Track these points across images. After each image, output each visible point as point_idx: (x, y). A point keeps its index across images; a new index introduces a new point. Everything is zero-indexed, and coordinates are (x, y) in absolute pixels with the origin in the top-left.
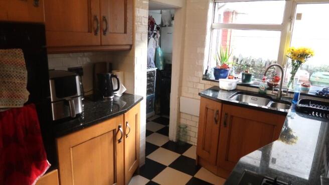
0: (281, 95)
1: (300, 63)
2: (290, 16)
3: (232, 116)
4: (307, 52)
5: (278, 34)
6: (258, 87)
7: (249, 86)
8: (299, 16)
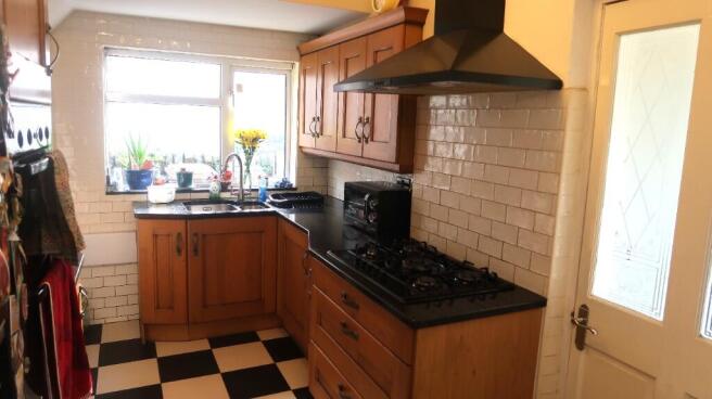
0: (244, 195)
1: (254, 149)
2: (228, 88)
3: (204, 236)
4: (260, 134)
5: (216, 111)
6: (208, 191)
7: (191, 191)
8: (240, 88)
